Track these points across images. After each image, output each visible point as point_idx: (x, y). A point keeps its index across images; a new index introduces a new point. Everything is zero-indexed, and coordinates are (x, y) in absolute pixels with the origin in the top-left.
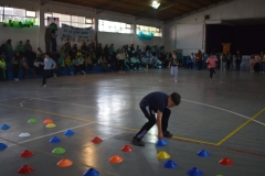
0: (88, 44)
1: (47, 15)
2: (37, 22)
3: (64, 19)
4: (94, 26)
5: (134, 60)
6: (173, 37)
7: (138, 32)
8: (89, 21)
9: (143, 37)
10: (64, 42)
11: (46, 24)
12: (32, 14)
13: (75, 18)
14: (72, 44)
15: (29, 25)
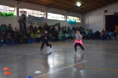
0: (42, 26)
1: (20, 10)
2: (15, 14)
3: (29, 12)
4: (45, 16)
5: (67, 35)
6: (87, 22)
7: (68, 20)
8: (42, 13)
9: (71, 23)
10: (29, 25)
11: (20, 15)
12: (12, 9)
13: (35, 12)
14: (34, 26)
15: (11, 15)
